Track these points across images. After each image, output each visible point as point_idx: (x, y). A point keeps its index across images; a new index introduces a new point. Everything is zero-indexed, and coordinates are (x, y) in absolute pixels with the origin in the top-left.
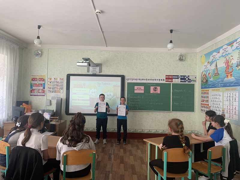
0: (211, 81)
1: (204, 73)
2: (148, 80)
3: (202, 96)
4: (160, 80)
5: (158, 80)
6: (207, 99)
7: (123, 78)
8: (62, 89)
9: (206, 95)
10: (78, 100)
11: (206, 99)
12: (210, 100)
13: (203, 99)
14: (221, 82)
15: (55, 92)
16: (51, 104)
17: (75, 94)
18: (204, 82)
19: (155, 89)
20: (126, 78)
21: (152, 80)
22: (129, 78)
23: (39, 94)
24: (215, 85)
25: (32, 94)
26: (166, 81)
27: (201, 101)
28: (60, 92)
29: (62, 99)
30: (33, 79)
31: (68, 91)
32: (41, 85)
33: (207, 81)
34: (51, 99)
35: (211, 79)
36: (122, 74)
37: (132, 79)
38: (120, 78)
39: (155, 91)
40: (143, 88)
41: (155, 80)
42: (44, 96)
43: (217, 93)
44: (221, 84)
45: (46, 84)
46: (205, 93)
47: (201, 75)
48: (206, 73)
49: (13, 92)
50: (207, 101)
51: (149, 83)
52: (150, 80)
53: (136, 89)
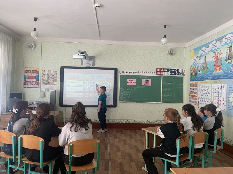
0: (200, 75)
1: (193, 66)
2: (140, 73)
3: (190, 88)
4: (152, 73)
5: (150, 73)
6: (196, 91)
7: (116, 70)
8: (56, 81)
9: (194, 87)
10: (72, 92)
11: (194, 91)
12: (198, 92)
13: (191, 91)
14: (210, 75)
15: (49, 84)
16: (44, 96)
17: (69, 86)
18: (193, 75)
19: (147, 82)
20: (119, 71)
21: (144, 73)
22: (122, 71)
23: (32, 86)
24: (204, 77)
25: (25, 86)
26: (157, 74)
27: (189, 92)
28: (53, 84)
29: (56, 91)
30: (27, 72)
31: (62, 83)
32: (35, 77)
33: (196, 74)
34: (45, 91)
35: (200, 72)
36: (115, 67)
37: (124, 72)
38: (113, 71)
39: (147, 83)
40: (135, 80)
41: (147, 73)
42: (38, 88)
43: (206, 85)
44: (209, 77)
45: (40, 76)
46: (194, 86)
47: (189, 69)
48: (195, 67)
49: (7, 84)
50: (196, 93)
51: (141, 76)
52: (142, 73)
53: (129, 81)
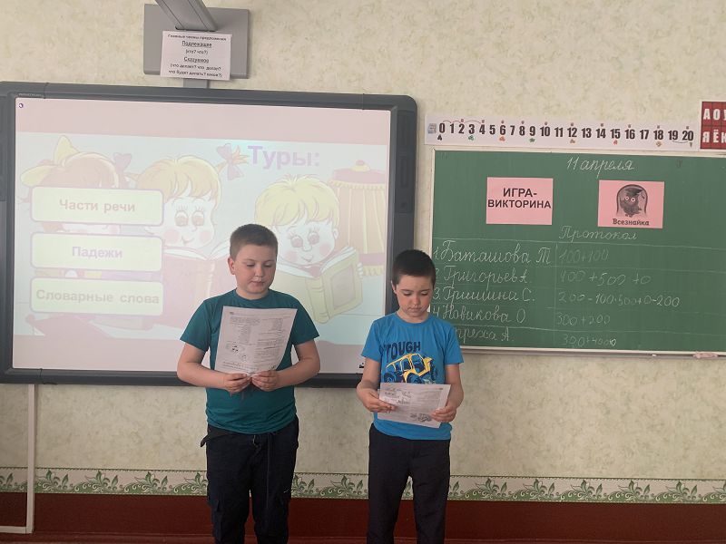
2: (579, 133)
4: (666, 135)
5: (651, 135)
7: (405, 115)
10: (81, 274)
17: (54, 227)
20: (429, 117)
21: (608, 133)
22: (448, 117)
26: (703, 146)
36: (397, 91)
37: (467, 129)
38: (383, 118)
39: (631, 210)
40: (543, 188)
41: (630, 134)
51: (591, 157)
52: (594, 133)
53: (500, 197)
